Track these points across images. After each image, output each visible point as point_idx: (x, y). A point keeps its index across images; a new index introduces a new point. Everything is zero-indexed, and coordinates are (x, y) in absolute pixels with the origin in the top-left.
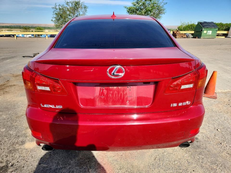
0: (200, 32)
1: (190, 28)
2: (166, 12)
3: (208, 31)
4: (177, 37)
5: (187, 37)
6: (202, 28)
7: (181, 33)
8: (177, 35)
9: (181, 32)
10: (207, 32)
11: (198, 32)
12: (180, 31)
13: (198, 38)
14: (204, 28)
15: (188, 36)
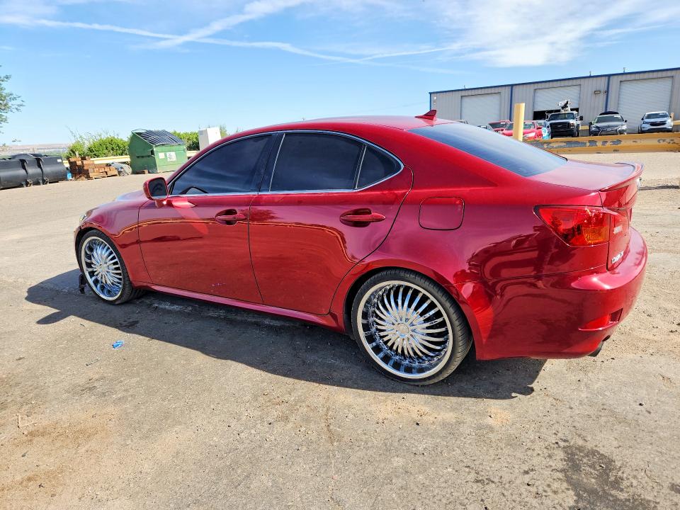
0: (149, 156)
1: (109, 149)
2: (24, 104)
3: (168, 154)
4: (91, 175)
5: (120, 172)
6: (151, 147)
7: (96, 162)
8: (90, 170)
9: (98, 161)
10: (166, 155)
11: (143, 157)
12: (91, 159)
13: (149, 173)
14: (156, 146)
15: (122, 170)
